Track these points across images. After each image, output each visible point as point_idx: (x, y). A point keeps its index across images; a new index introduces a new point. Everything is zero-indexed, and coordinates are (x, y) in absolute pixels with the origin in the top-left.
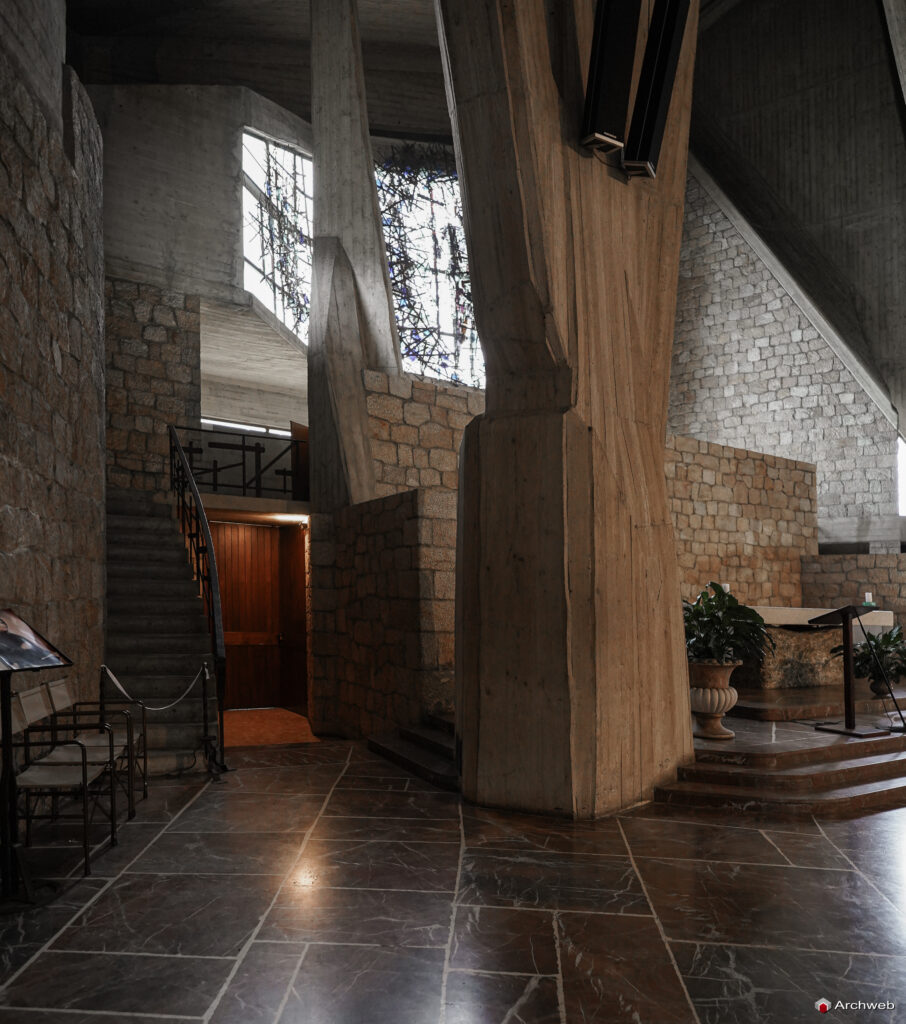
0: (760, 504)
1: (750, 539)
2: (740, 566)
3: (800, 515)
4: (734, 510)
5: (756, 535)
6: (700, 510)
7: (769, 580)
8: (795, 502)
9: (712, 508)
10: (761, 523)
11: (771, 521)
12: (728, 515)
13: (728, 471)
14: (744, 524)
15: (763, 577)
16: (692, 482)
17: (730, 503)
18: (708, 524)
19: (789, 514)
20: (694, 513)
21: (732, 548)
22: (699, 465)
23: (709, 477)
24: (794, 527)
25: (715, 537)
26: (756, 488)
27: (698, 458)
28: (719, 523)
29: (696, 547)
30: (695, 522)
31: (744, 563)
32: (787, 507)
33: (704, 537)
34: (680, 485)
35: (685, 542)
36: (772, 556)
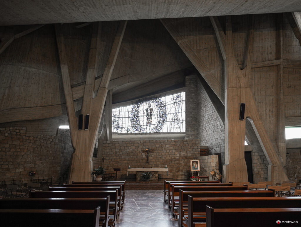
0: (182, 149)
1: (178, 155)
2: (175, 161)
3: (194, 150)
4: (174, 151)
5: (180, 154)
6: (165, 151)
7: (184, 163)
8: (193, 147)
9: (168, 151)
10: (181, 152)
11: (185, 152)
12: (172, 152)
13: (172, 144)
14: (177, 153)
15: (182, 162)
16: (163, 147)
17: (173, 149)
18: (167, 154)
19: (190, 150)
20: (163, 152)
21: (173, 158)
22: (165, 144)
23: (167, 146)
24: (192, 152)
25: (168, 156)
26: (181, 146)
27: (165, 143)
28: (169, 153)
29: (163, 158)
30: (163, 154)
31: (176, 160)
32: (190, 149)
33: (165, 156)
34: (160, 148)
35: (161, 157)
36: (185, 158)
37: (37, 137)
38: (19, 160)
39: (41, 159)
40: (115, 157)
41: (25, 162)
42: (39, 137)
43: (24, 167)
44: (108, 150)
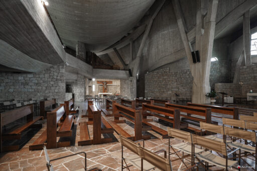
37: (177, 73)
38: (168, 87)
39: (182, 86)
40: (254, 82)
41: (172, 88)
42: (179, 72)
43: (172, 91)
44: (245, 75)
